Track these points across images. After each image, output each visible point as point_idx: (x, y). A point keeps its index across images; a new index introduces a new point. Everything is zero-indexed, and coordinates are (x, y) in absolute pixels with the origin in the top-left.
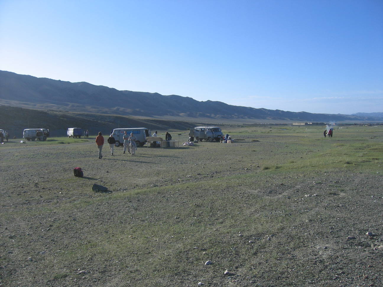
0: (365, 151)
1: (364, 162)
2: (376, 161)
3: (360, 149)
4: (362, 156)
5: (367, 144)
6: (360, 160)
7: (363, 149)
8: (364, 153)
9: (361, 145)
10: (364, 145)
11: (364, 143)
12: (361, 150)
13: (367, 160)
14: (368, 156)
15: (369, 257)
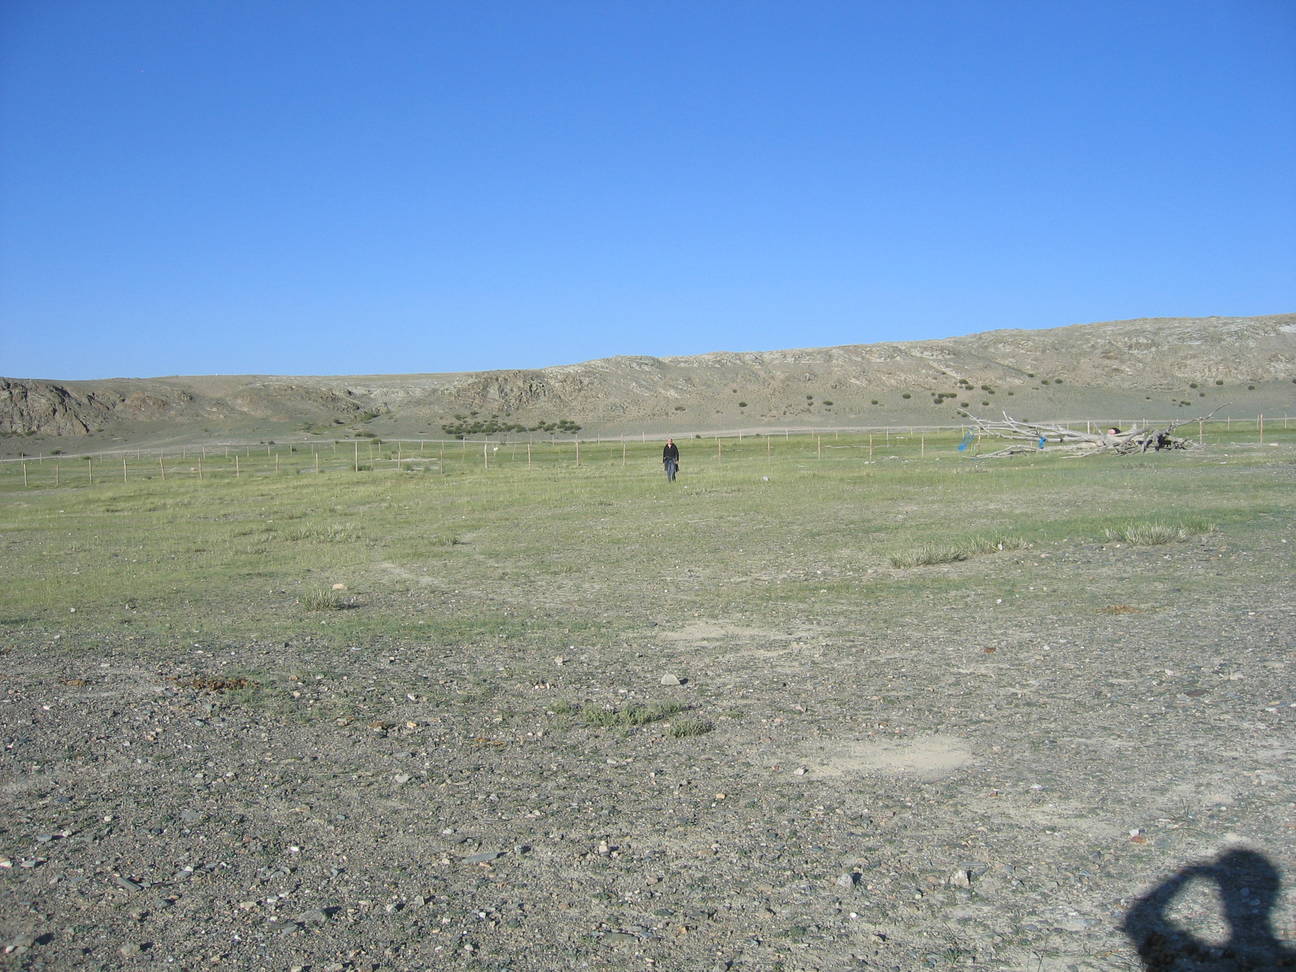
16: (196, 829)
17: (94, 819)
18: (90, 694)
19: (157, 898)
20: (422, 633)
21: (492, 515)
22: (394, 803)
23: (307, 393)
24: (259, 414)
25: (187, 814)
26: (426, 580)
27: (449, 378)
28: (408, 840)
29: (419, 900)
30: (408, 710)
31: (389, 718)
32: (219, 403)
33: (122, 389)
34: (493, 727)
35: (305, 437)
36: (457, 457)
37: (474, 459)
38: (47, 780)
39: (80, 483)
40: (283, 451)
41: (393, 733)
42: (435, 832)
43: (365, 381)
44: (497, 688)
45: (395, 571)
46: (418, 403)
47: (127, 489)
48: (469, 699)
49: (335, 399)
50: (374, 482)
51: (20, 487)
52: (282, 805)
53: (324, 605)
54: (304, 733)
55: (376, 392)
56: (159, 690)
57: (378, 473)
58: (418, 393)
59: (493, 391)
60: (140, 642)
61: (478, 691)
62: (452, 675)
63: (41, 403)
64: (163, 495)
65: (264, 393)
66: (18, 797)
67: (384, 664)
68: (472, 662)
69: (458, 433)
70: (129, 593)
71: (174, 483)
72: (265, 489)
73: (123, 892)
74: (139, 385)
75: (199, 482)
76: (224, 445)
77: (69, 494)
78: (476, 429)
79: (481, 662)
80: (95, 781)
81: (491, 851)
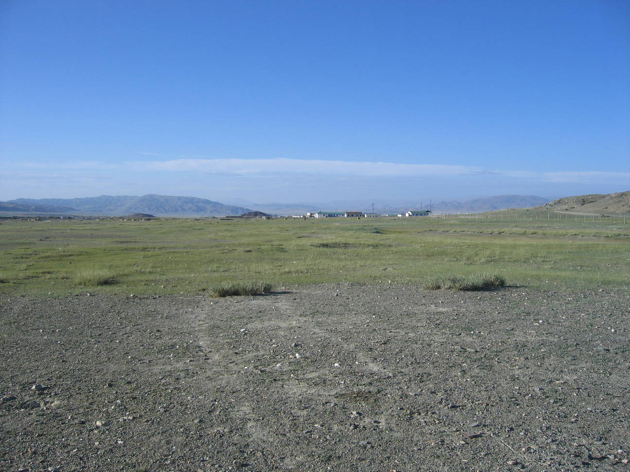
0: (30, 262)
1: (28, 278)
2: (48, 276)
3: (22, 258)
4: (26, 270)
5: (34, 249)
6: (21, 275)
7: (27, 258)
8: (29, 264)
9: (25, 251)
10: (30, 251)
11: (28, 248)
12: (24, 260)
13: (34, 275)
14: (36, 269)
15: (37, 421)
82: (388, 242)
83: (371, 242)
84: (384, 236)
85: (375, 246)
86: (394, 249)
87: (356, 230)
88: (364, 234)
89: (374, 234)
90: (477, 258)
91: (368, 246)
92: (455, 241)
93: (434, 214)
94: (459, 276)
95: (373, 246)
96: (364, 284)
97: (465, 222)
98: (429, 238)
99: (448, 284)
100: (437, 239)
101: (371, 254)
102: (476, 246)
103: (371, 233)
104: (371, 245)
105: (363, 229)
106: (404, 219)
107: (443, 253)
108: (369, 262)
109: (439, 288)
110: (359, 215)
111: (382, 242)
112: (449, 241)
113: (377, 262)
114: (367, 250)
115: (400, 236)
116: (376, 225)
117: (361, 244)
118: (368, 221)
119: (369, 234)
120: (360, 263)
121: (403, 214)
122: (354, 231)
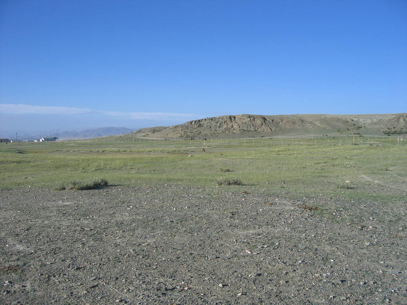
16: (303, 250)
17: (273, 244)
18: (273, 207)
19: (290, 269)
20: (375, 199)
21: (400, 162)
22: (364, 251)
23: (338, 120)
24: (323, 126)
25: (300, 246)
26: (376, 182)
27: (386, 115)
28: (368, 263)
29: (372, 282)
30: (370, 223)
31: (364, 224)
32: (311, 123)
33: (282, 118)
34: (399, 231)
35: (337, 134)
36: (388, 142)
37: (394, 143)
38: (260, 231)
39: (269, 146)
40: (330, 138)
41: (365, 229)
42: (377, 262)
43: (358, 116)
44: (401, 219)
45: (367, 178)
46: (375, 124)
47: (282, 148)
48: (390, 221)
49: (347, 122)
50: (360, 149)
51: (252, 146)
52: (329, 247)
53: (343, 187)
54: (336, 226)
55: (361, 120)
56: (292, 208)
57: (361, 146)
58: (375, 120)
59: (401, 120)
60: (287, 194)
61: (394, 219)
62: (385, 213)
63: (259, 122)
64: (293, 150)
65: (325, 120)
66: (253, 234)
67: (362, 207)
68: (392, 209)
69: (389, 134)
70: (283, 179)
71: (296, 147)
72: (324, 150)
73: (281, 265)
74: (287, 117)
75: (304, 147)
76: (312, 136)
77: (265, 149)
78: (395, 133)
79: (395, 209)
80: (274, 233)
81: (397, 271)
82: (28, 159)
83: (16, 159)
84: (25, 155)
85: (19, 162)
86: (32, 164)
87: (4, 151)
88: (10, 154)
89: (17, 154)
90: (88, 168)
91: (14, 162)
92: (75, 157)
93: (60, 140)
94: (77, 180)
95: (18, 162)
96: (11, 189)
97: (80, 145)
98: (57, 156)
99: (71, 186)
100: (62, 156)
101: (16, 168)
102: (88, 160)
103: (15, 153)
104: (16, 162)
105: (9, 151)
106: (39, 143)
107: (66, 166)
108: (14, 174)
109: (64, 189)
110: (7, 141)
111: (24, 159)
112: (70, 157)
113: (20, 173)
114: (12, 165)
115: (36, 155)
116: (19, 147)
117: (8, 161)
118: (13, 145)
119: (14, 154)
120: (7, 174)
121: (38, 140)
122: (3, 152)
